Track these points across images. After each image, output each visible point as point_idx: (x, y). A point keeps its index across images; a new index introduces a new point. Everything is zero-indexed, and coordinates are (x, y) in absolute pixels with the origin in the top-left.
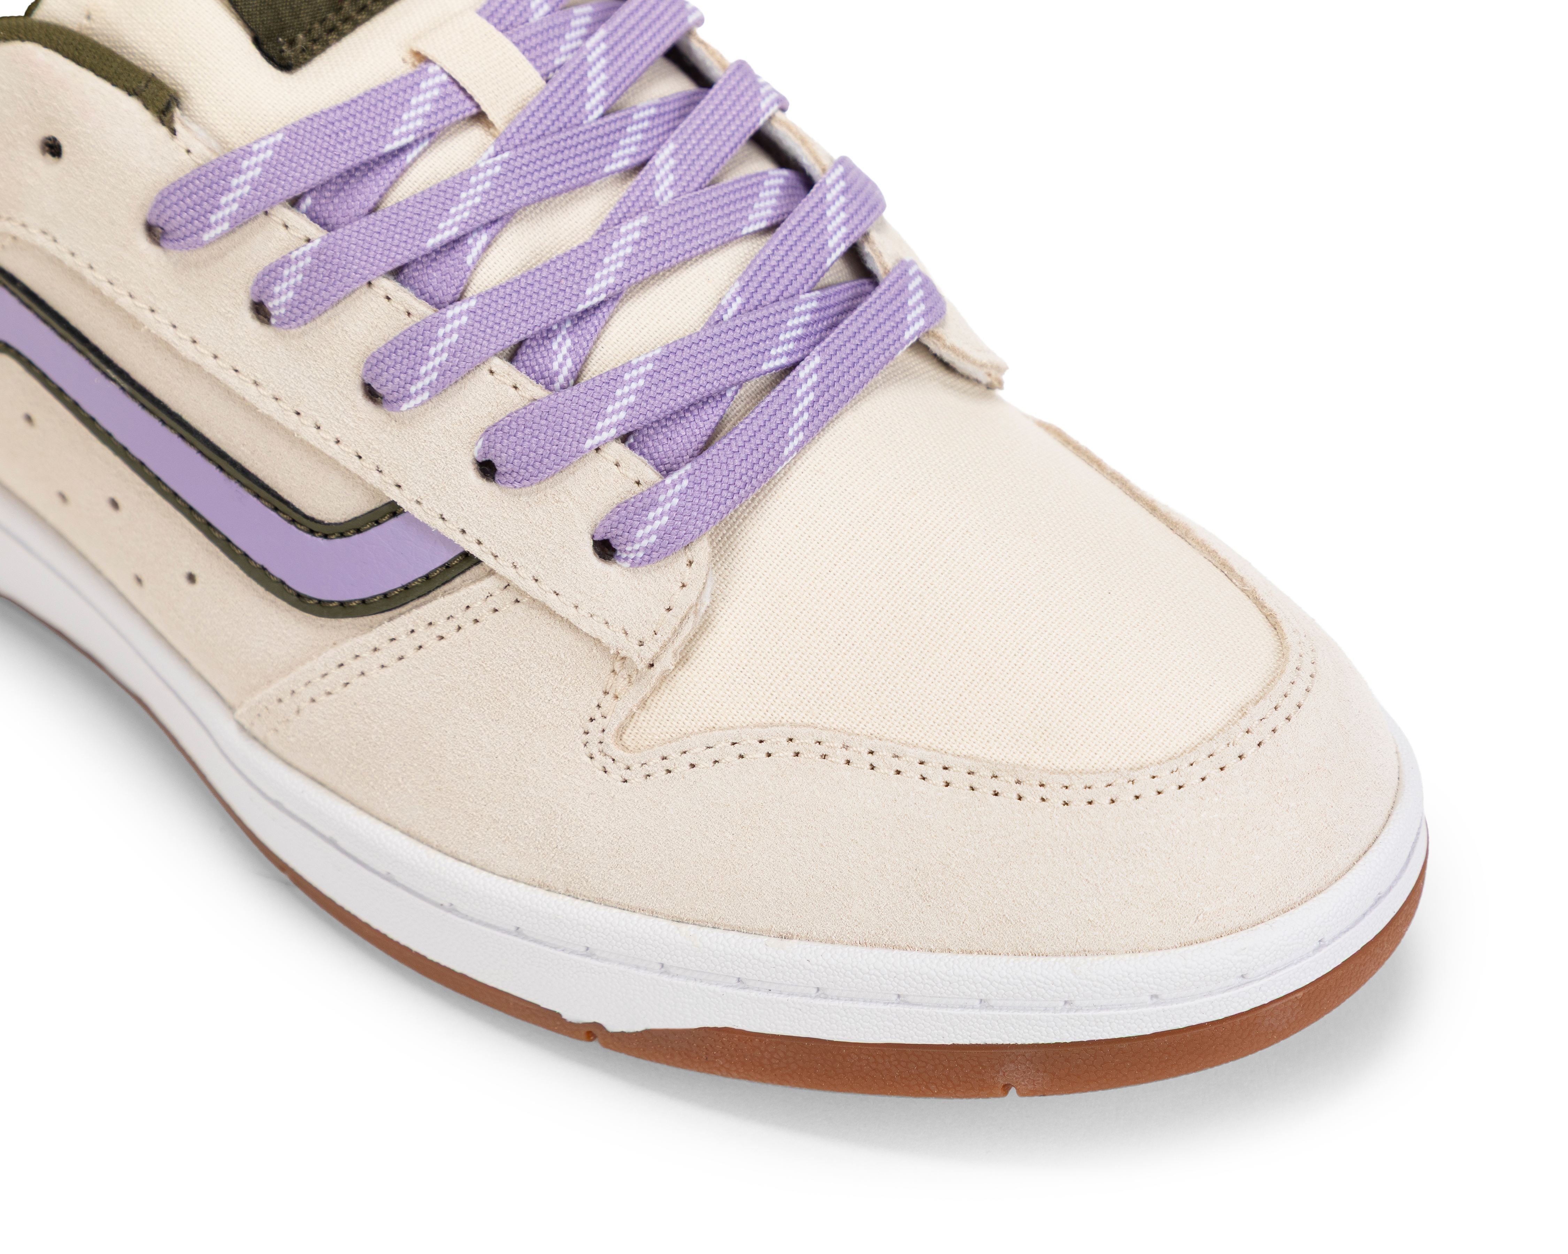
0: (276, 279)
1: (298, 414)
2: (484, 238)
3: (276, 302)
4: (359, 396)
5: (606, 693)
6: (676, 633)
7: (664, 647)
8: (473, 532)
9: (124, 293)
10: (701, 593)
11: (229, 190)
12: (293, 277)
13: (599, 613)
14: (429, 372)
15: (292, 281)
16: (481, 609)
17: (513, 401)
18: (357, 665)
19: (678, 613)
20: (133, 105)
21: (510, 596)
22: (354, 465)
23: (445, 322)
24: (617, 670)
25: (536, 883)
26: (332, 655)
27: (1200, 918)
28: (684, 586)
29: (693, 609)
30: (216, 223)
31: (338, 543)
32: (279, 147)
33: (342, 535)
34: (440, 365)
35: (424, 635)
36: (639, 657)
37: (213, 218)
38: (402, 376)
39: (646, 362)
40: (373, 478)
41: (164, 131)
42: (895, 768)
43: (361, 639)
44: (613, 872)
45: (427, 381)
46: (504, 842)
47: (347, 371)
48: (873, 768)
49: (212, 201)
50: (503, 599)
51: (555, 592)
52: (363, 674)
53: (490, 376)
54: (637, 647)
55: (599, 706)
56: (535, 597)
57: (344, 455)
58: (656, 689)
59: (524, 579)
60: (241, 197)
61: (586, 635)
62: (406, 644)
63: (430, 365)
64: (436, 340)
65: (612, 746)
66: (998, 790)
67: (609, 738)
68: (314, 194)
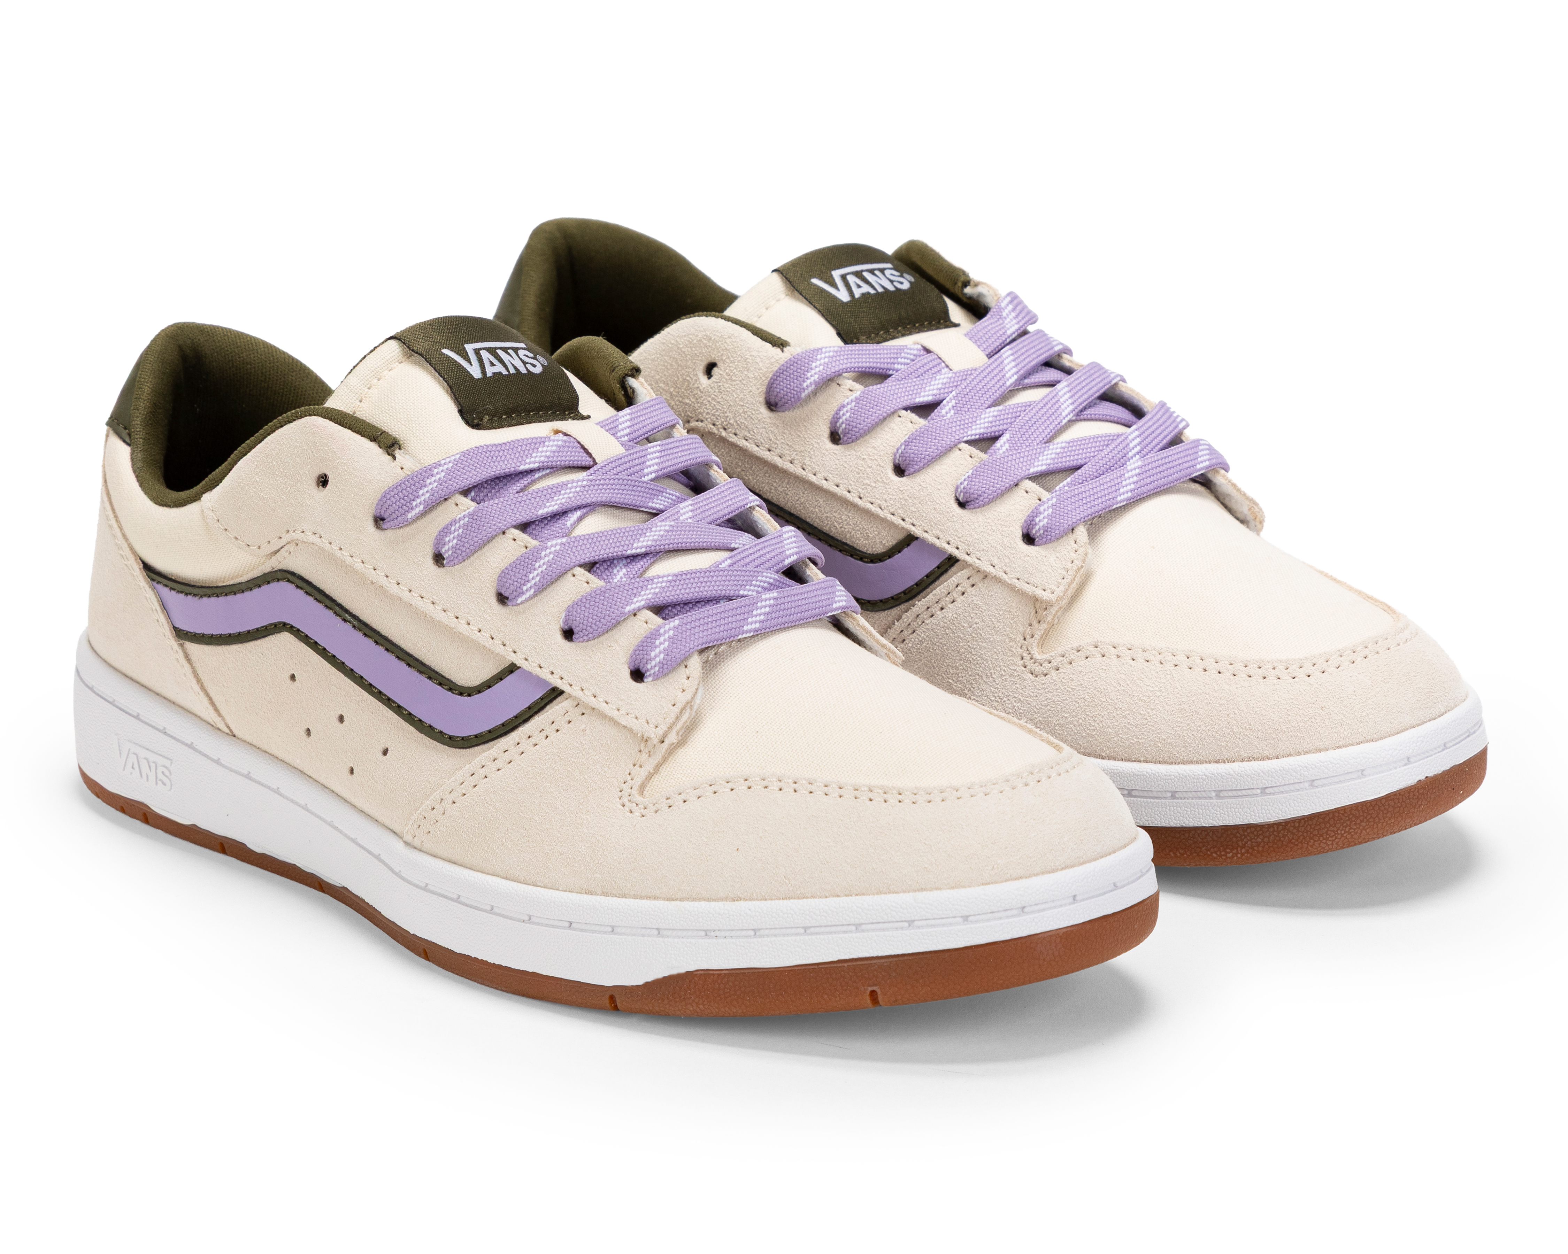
0: (447, 533)
1: (457, 618)
2: (578, 513)
3: (446, 547)
4: (493, 600)
5: (634, 765)
6: (678, 718)
7: (670, 728)
8: (558, 672)
9: (359, 560)
10: (694, 695)
11: (425, 486)
12: (457, 531)
13: (632, 711)
14: (535, 577)
15: (456, 533)
16: (561, 723)
17: (587, 589)
18: (482, 772)
19: (680, 706)
20: (373, 446)
21: (579, 711)
22: (489, 643)
23: (547, 548)
24: (642, 749)
25: (583, 891)
26: (468, 768)
27: (995, 866)
28: (684, 691)
29: (689, 705)
30: (416, 506)
31: (477, 697)
32: (456, 462)
33: (479, 692)
34: (542, 572)
35: (526, 745)
36: (654, 734)
37: (414, 503)
38: (519, 580)
39: (669, 575)
40: (500, 650)
41: (389, 457)
42: (809, 790)
43: (486, 754)
44: (632, 873)
45: (533, 582)
46: (566, 866)
47: (488, 585)
48: (795, 791)
49: (414, 493)
50: (574, 714)
51: (606, 702)
52: (486, 777)
53: (573, 578)
54: (654, 729)
55: (630, 774)
56: (593, 707)
57: (483, 639)
58: (665, 760)
59: (587, 696)
60: (431, 490)
61: (625, 727)
62: (514, 752)
63: (536, 573)
64: (541, 558)
65: (637, 796)
66: (872, 798)
67: (634, 792)
68: (477, 489)
